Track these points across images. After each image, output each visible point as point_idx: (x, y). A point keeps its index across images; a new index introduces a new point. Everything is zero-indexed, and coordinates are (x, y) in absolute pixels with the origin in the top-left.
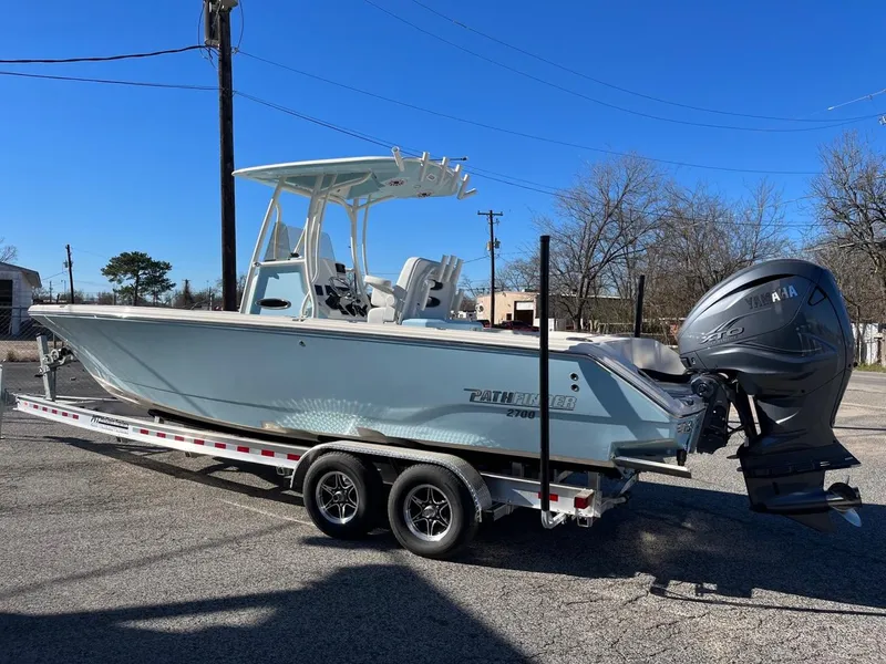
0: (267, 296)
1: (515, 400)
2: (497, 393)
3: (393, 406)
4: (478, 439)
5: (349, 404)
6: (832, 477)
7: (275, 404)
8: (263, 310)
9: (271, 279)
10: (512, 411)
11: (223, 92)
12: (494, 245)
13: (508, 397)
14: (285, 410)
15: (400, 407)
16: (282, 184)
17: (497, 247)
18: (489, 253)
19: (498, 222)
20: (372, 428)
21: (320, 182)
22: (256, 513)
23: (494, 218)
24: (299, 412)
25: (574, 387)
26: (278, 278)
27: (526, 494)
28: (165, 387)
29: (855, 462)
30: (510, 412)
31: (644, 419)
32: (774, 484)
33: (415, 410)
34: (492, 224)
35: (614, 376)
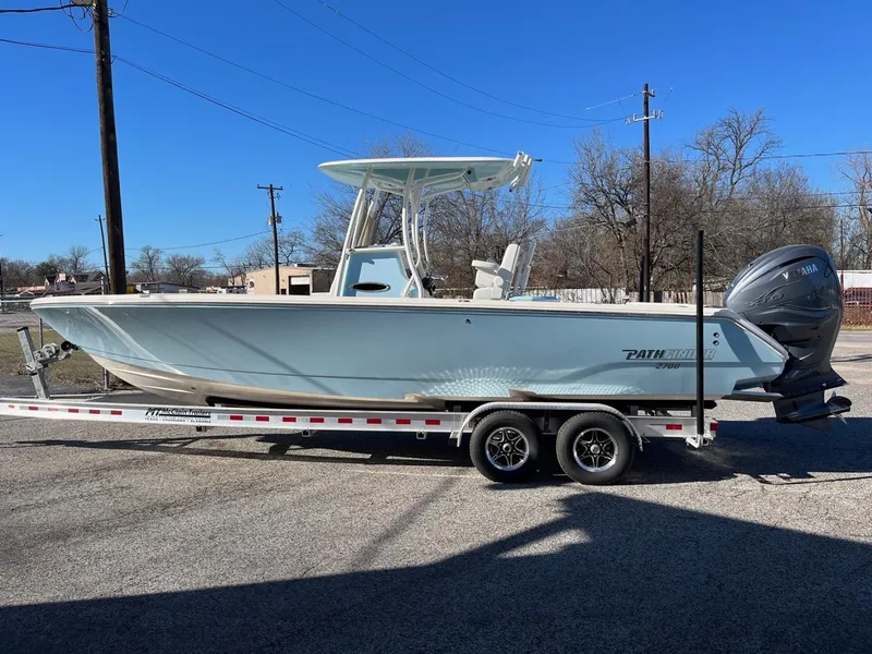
0: (362, 280)
1: (665, 356)
2: (651, 352)
3: (551, 369)
4: (626, 388)
5: (507, 370)
6: (828, 394)
7: (425, 376)
8: (358, 292)
9: (365, 266)
10: (661, 364)
11: (102, 57)
12: (276, 219)
13: (660, 354)
14: (434, 380)
15: (559, 368)
16: (369, 176)
17: (280, 221)
18: (272, 229)
19: (279, 197)
20: (525, 390)
21: (411, 176)
22: (406, 476)
23: (275, 192)
24: (450, 381)
25: (715, 342)
26: (373, 263)
27: (655, 428)
28: (282, 371)
29: (842, 383)
30: (659, 366)
31: (764, 361)
32: (794, 402)
33: (573, 370)
34: (272, 198)
35: (747, 332)
